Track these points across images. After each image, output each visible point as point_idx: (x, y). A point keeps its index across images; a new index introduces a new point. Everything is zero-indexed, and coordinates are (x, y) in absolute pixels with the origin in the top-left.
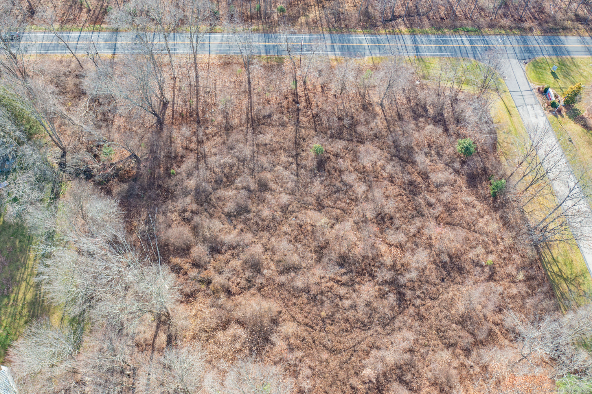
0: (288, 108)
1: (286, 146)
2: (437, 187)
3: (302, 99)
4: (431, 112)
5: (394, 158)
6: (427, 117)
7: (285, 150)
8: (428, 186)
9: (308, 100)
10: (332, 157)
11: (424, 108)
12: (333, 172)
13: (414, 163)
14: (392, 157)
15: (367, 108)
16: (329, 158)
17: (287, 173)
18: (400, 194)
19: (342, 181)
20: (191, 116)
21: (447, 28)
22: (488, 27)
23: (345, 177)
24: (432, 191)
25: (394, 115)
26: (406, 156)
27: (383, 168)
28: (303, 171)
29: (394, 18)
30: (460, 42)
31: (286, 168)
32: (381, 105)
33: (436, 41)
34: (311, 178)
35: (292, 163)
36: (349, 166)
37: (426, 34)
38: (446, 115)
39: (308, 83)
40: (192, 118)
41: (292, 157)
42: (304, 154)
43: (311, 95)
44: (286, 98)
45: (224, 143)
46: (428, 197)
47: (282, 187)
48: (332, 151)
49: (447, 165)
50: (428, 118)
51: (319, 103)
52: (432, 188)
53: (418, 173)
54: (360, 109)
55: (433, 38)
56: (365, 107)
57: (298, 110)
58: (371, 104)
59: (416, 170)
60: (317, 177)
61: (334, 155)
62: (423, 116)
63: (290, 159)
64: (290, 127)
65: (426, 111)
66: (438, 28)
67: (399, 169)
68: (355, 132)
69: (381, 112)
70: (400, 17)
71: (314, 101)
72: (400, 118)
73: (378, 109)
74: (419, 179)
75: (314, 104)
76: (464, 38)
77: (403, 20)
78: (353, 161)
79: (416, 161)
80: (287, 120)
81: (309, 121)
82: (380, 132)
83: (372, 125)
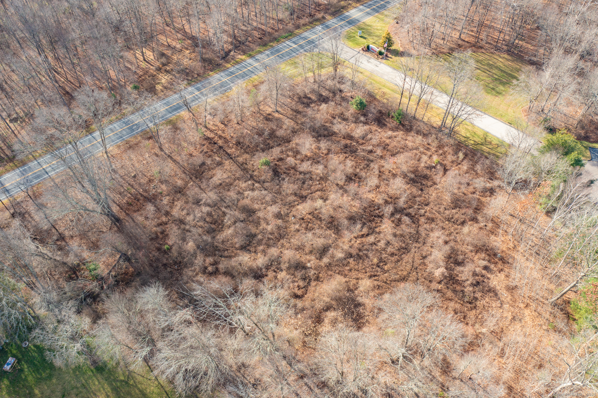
0: (212, 151)
1: (237, 175)
2: (363, 139)
3: (216, 138)
4: (313, 97)
5: (320, 138)
6: (313, 102)
7: (239, 179)
8: (358, 142)
9: (220, 137)
10: (277, 163)
11: (306, 97)
12: (288, 172)
13: (334, 134)
14: (317, 139)
15: (269, 118)
16: (276, 165)
17: (256, 193)
18: (346, 157)
19: (301, 173)
20: (138, 200)
21: (271, 41)
22: (296, 29)
23: (301, 169)
24: (363, 144)
25: (291, 112)
26: (326, 133)
27: (319, 148)
28: (266, 185)
29: (227, 53)
30: (288, 46)
31: (253, 190)
32: (277, 111)
33: (272, 53)
34: (278, 185)
35: (253, 185)
36: (296, 161)
37: (260, 52)
38: (324, 94)
39: (210, 126)
40: (141, 201)
41: (249, 180)
42: (255, 173)
43: (220, 132)
44: (204, 145)
45: (187, 202)
46: (364, 148)
47: (262, 204)
48: (274, 159)
49: (356, 122)
50: (316, 102)
51: (232, 135)
52: (361, 141)
53: (344, 138)
54: (266, 122)
55: (267, 52)
56: (267, 119)
57: (221, 147)
58: (269, 114)
59: (341, 137)
60: (282, 182)
61: (278, 161)
62: (311, 103)
63: (250, 182)
64: (227, 162)
65: (310, 98)
66: (265, 45)
67: (329, 143)
68: (277, 137)
69: (281, 116)
70: (230, 51)
71: (226, 135)
72: (298, 112)
73: (276, 115)
74: (348, 142)
75: (228, 138)
76: (287, 42)
77: (235, 52)
78: (295, 157)
79: (335, 132)
80: (220, 159)
81: (236, 149)
82: (294, 128)
83: (285, 127)
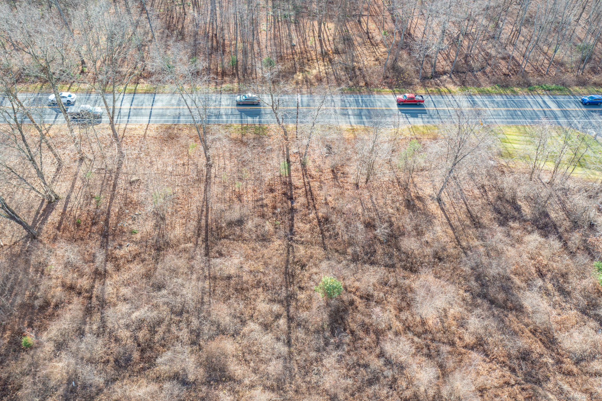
0: (275, 208)
1: (267, 280)
2: (577, 363)
3: (300, 191)
4: (527, 210)
5: (479, 301)
6: (522, 219)
7: (266, 288)
8: (559, 362)
9: (309, 193)
10: (358, 300)
11: (513, 203)
12: (361, 334)
13: (519, 309)
14: (473, 298)
15: (414, 205)
16: (352, 303)
17: (267, 339)
18: (507, 383)
19: (381, 355)
20: (94, 224)
21: (519, 85)
22: (577, 85)
23: (388, 347)
24: (569, 373)
25: (463, 217)
26: (501, 296)
27: (462, 323)
28: (300, 333)
29: (437, 75)
30: (543, 105)
31: (266, 327)
32: (439, 200)
33: (505, 104)
34: (318, 350)
35: (278, 316)
36: (394, 319)
37: (488, 94)
38: (553, 215)
39: (310, 165)
40: (94, 228)
41: (280, 302)
42: (302, 296)
43: (315, 184)
44: (272, 191)
45: (148, 276)
46: (566, 387)
47: (255, 371)
48: (357, 289)
49: (584, 312)
50: (525, 221)
51: (329, 199)
52: (568, 365)
53: (534, 332)
54: (402, 208)
55: (498, 99)
56: (410, 205)
57: (292, 210)
58: (419, 198)
59: (527, 325)
60: (331, 347)
61: (361, 297)
62: (514, 218)
63: (276, 308)
64: (278, 242)
65: (518, 209)
66: (505, 86)
67: (493, 324)
68: (399, 249)
69: (439, 212)
70: (445, 73)
71: (321, 195)
72: (476, 223)
73: (433, 207)
74: (538, 348)
75: (321, 199)
76: (546, 99)
77: (450, 77)
78: (400, 310)
79: (521, 306)
80: (272, 229)
81: (312, 230)
82: (444, 249)
83: (428, 237)
